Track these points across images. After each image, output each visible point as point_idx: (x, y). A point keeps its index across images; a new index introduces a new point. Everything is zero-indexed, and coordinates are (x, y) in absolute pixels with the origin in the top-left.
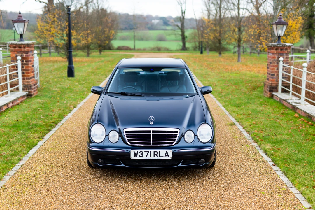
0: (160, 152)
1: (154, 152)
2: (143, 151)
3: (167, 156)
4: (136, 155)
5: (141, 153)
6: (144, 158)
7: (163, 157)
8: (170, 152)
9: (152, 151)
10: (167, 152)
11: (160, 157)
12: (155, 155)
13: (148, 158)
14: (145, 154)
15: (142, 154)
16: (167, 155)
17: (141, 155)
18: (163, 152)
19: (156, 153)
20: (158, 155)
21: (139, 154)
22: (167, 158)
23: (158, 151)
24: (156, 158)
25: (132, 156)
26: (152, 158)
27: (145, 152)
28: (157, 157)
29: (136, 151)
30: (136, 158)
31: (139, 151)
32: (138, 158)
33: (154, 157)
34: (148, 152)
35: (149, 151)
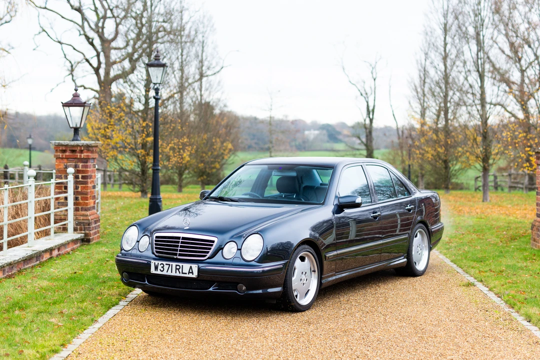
0: (182, 266)
1: (176, 265)
2: (164, 263)
3: (191, 273)
4: (156, 268)
5: (162, 265)
6: (165, 273)
7: (186, 274)
8: (195, 268)
9: (174, 264)
10: (191, 267)
11: (183, 273)
12: (177, 270)
13: (169, 273)
14: (166, 267)
15: (163, 267)
16: (191, 271)
17: (162, 269)
18: (186, 267)
19: (178, 267)
20: (180, 270)
21: (160, 267)
22: (191, 275)
23: (181, 264)
24: (178, 274)
25: (153, 271)
26: (174, 274)
27: (166, 264)
28: (180, 273)
29: (157, 262)
30: (156, 272)
31: (160, 262)
32: (159, 272)
33: (176, 273)
34: (169, 265)
35: (171, 263)
